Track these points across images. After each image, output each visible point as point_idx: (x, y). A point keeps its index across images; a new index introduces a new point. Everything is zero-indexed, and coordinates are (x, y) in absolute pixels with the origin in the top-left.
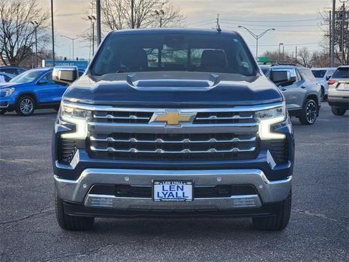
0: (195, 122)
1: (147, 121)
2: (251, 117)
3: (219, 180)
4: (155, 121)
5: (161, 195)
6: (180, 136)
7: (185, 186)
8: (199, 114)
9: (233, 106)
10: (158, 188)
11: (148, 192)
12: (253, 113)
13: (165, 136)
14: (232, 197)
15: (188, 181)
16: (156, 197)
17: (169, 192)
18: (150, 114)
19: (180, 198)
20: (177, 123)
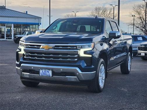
0: (54, 49)
1: (39, 48)
2: (75, 48)
3: (61, 70)
4: (42, 48)
5: (42, 74)
6: (49, 54)
7: (49, 71)
8: (56, 46)
9: (68, 44)
10: (41, 71)
11: (38, 73)
12: (76, 46)
13: (45, 54)
14: (67, 77)
15: (51, 69)
16: (40, 75)
17: (45, 73)
18: (40, 46)
19: (48, 75)
20: (48, 49)
